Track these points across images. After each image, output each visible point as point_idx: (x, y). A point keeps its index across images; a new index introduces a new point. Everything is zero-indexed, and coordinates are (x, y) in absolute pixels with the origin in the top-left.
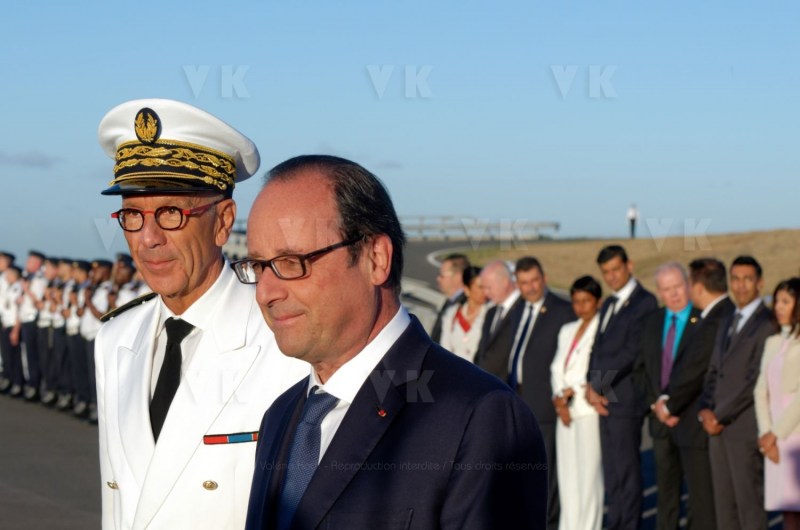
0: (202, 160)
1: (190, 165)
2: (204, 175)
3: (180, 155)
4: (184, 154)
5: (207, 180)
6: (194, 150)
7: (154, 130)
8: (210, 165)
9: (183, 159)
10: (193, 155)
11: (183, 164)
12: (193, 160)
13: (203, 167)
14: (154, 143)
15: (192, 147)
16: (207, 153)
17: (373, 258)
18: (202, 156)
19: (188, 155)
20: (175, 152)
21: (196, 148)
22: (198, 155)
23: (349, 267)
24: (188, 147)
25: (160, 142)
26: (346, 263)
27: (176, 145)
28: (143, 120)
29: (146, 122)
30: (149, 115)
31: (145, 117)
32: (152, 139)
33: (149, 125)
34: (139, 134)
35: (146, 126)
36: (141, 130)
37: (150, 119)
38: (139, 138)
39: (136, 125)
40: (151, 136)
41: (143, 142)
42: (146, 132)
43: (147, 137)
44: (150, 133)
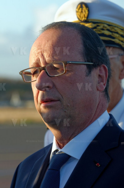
0: (113, 30)
1: (107, 33)
2: (114, 38)
3: (101, 27)
4: (104, 27)
5: (117, 41)
6: (109, 25)
7: (87, 12)
8: (117, 33)
9: (103, 29)
10: (108, 28)
11: (103, 32)
12: (108, 30)
13: (114, 34)
14: (86, 21)
15: (108, 23)
16: (115, 27)
17: (98, 76)
18: (113, 28)
19: (106, 27)
20: (98, 26)
21: (110, 24)
22: (111, 28)
23: (87, 76)
24: (106, 23)
25: (90, 21)
26: (86, 73)
27: (99, 22)
28: (81, 9)
29: (82, 9)
30: (84, 6)
31: (81, 7)
32: (86, 19)
33: (83, 11)
34: (79, 17)
35: (82, 12)
36: (79, 14)
37: (84, 8)
38: (79, 19)
39: (77, 12)
40: (85, 17)
41: (81, 21)
42: (82, 15)
43: (82, 18)
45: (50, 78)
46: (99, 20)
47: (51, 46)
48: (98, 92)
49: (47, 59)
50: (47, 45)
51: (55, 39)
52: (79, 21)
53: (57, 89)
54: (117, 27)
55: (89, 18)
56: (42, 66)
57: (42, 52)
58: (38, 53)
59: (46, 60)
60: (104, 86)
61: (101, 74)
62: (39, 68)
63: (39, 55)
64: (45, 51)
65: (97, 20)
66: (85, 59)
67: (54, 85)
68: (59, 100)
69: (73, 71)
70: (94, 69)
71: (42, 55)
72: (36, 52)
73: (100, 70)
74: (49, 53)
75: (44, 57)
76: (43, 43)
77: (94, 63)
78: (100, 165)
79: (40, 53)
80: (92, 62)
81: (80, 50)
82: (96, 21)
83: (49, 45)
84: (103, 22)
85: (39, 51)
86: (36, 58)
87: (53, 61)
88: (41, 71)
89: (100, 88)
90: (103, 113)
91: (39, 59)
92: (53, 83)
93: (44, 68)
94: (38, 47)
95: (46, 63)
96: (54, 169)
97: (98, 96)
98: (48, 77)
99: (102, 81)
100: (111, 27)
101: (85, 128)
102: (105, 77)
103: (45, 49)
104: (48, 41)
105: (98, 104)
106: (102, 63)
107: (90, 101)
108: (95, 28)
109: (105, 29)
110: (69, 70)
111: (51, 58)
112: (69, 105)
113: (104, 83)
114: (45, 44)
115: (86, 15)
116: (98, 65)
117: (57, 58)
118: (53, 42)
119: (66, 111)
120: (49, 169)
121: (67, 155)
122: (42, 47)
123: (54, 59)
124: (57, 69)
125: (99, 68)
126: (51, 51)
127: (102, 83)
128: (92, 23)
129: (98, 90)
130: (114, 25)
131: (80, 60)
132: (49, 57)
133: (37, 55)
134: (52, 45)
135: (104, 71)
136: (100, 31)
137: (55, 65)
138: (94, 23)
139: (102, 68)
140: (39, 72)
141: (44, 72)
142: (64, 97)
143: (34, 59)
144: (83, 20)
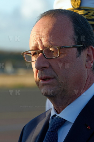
7: (80, 1)
9: (93, 15)
11: (93, 17)
14: (79, 9)
17: (87, 56)
20: (89, 12)
23: (77, 57)
25: (82, 8)
26: (76, 55)
27: (90, 9)
32: (79, 7)
33: (77, 0)
34: (73, 5)
35: (75, 1)
36: (73, 2)
38: (73, 7)
39: (71, 1)
40: (78, 6)
41: (75, 8)
42: (76, 3)
43: (76, 6)
44: (77, 4)
45: (47, 60)
46: (90, 8)
47: (47, 32)
48: (87, 69)
49: (45, 43)
50: (44, 32)
51: (51, 26)
52: (73, 9)
53: (52, 68)
55: (81, 6)
56: (41, 49)
57: (40, 38)
58: (37, 38)
59: (44, 45)
60: (91, 64)
61: (89, 54)
62: (38, 51)
63: (37, 40)
64: (42, 37)
65: (88, 8)
66: (76, 43)
67: (50, 66)
68: (55, 78)
69: (66, 54)
70: (84, 50)
71: (41, 40)
72: (35, 37)
73: (88, 50)
74: (46, 38)
75: (42, 42)
76: (41, 30)
77: (83, 45)
78: (90, 128)
79: (38, 39)
80: (82, 45)
81: (71, 36)
83: (46, 32)
84: (93, 9)
85: (38, 36)
86: (35, 43)
87: (50, 45)
88: (39, 54)
89: (88, 66)
90: (91, 85)
91: (38, 43)
92: (49, 63)
93: (41, 52)
94: (36, 33)
95: (43, 47)
96: (52, 131)
97: (87, 72)
98: (45, 59)
99: (90, 60)
101: (78, 97)
102: (93, 56)
103: (42, 35)
104: (45, 28)
105: (86, 79)
106: (90, 45)
107: (80, 77)
108: (86, 14)
110: (62, 53)
111: (48, 43)
112: (63, 82)
113: (92, 61)
114: (42, 31)
115: (79, 4)
116: (87, 47)
117: (53, 43)
118: (49, 30)
119: (61, 87)
120: (49, 131)
121: (64, 119)
122: (40, 33)
123: (51, 44)
124: (53, 52)
125: (87, 50)
126: (48, 37)
127: (90, 62)
128: (84, 10)
129: (86, 67)
131: (72, 44)
132: (46, 42)
133: (36, 40)
134: (49, 32)
135: (91, 52)
136: (90, 17)
137: (51, 49)
138: (86, 10)
139: (90, 49)
140: (38, 54)
141: (41, 55)
142: (58, 75)
143: (33, 42)
144: (76, 8)
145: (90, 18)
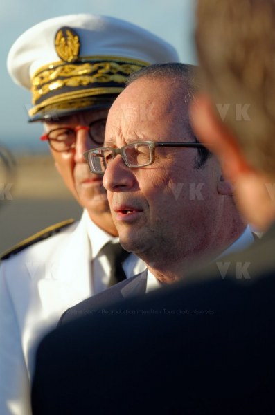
0: (128, 71)
1: (118, 79)
3: (107, 67)
9: (110, 73)
10: (120, 68)
11: (112, 78)
12: (120, 73)
14: (77, 62)
15: (118, 60)
16: (131, 64)
18: (128, 67)
19: (115, 69)
20: (100, 68)
21: (122, 61)
22: (124, 68)
24: (114, 60)
25: (83, 60)
26: (194, 163)
27: (101, 60)
28: (63, 39)
29: (66, 40)
30: (68, 33)
31: (65, 36)
33: (69, 43)
34: (61, 54)
35: (66, 44)
36: (62, 49)
37: (70, 37)
39: (56, 46)
40: (73, 55)
41: (66, 61)
42: (68, 51)
43: (69, 56)
44: (72, 51)
46: (100, 57)
52: (62, 63)
54: (135, 64)
55: (82, 55)
65: (97, 57)
68: (142, 211)
82: (95, 60)
84: (109, 59)
100: (125, 66)
108: (95, 72)
109: (114, 71)
112: (159, 219)
115: (76, 51)
119: (155, 230)
128: (88, 64)
130: (128, 62)
136: (106, 77)
138: (92, 63)
142: (150, 205)
144: (70, 60)
145: (104, 80)
